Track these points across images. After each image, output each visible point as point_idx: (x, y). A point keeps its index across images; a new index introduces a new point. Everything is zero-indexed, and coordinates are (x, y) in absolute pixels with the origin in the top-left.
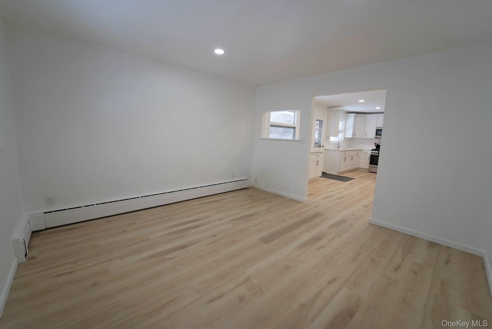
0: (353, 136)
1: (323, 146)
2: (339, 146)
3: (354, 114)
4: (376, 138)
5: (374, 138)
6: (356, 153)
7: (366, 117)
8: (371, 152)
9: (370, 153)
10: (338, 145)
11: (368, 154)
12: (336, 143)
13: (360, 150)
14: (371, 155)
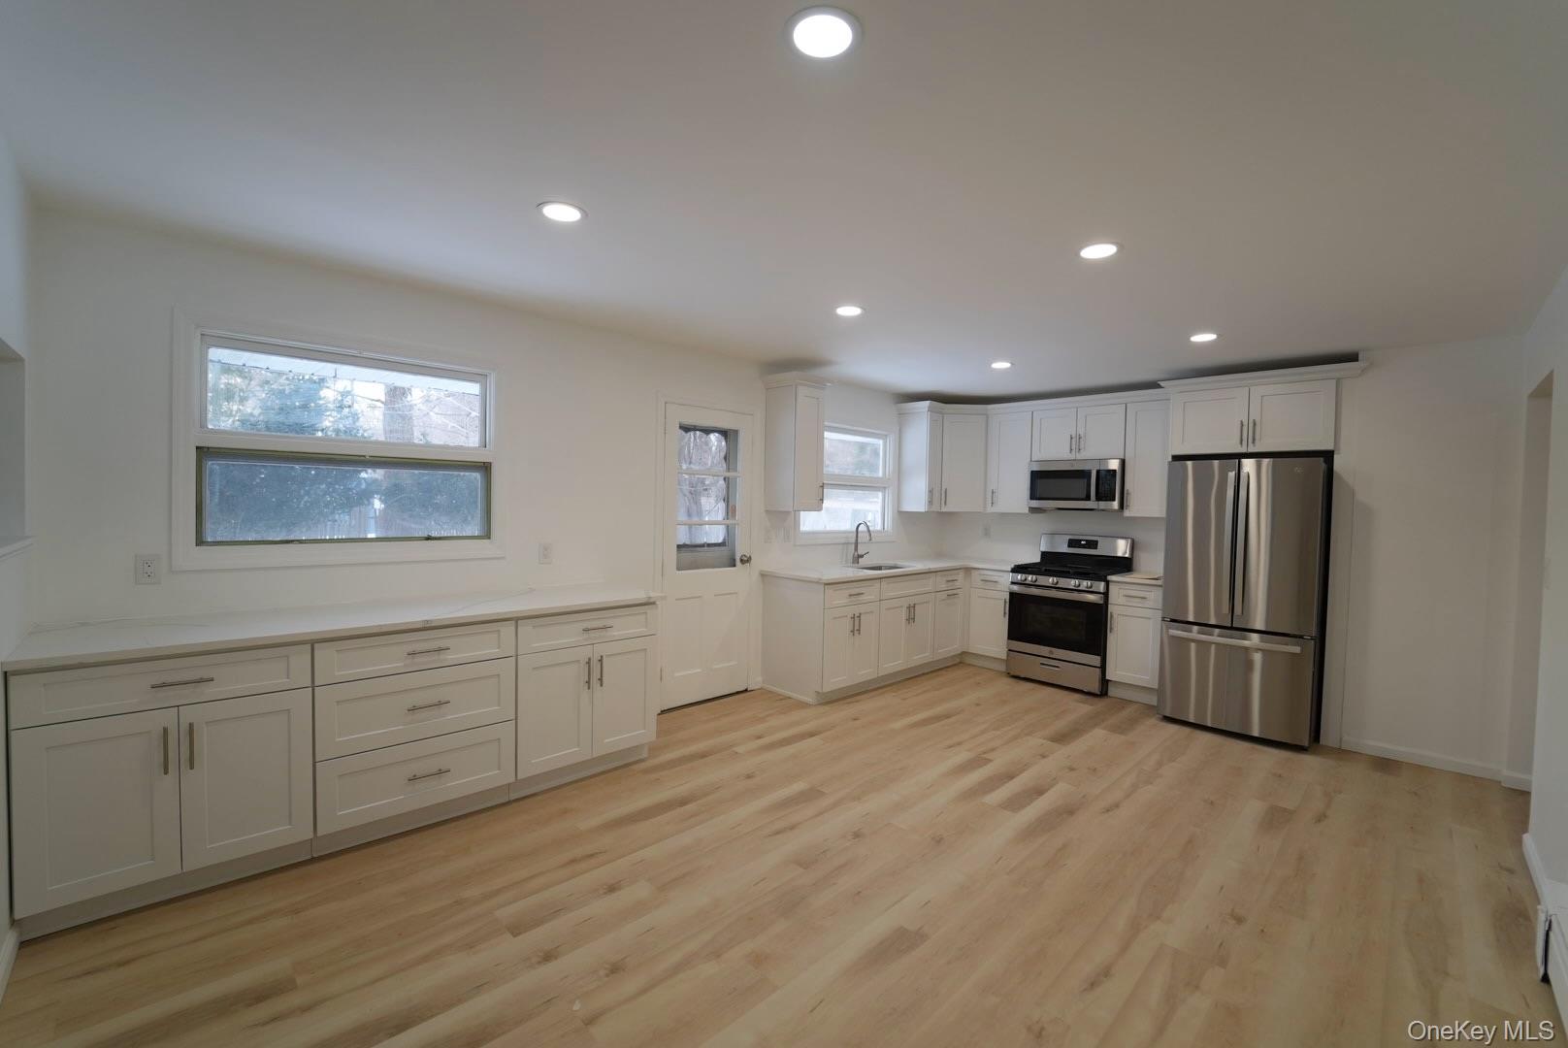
0: (930, 502)
1: (745, 560)
2: (860, 552)
3: (927, 403)
4: (1033, 510)
5: (1027, 511)
6: (944, 586)
7: (987, 417)
8: (1010, 577)
9: (1006, 582)
10: (856, 549)
11: (999, 587)
12: (843, 541)
13: (968, 570)
14: (1012, 595)
